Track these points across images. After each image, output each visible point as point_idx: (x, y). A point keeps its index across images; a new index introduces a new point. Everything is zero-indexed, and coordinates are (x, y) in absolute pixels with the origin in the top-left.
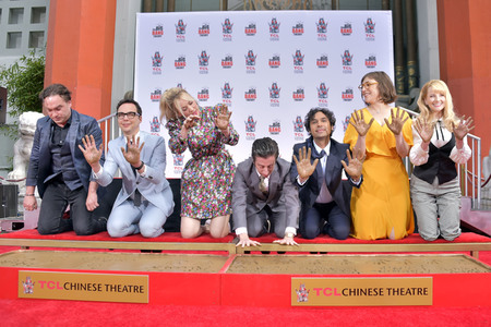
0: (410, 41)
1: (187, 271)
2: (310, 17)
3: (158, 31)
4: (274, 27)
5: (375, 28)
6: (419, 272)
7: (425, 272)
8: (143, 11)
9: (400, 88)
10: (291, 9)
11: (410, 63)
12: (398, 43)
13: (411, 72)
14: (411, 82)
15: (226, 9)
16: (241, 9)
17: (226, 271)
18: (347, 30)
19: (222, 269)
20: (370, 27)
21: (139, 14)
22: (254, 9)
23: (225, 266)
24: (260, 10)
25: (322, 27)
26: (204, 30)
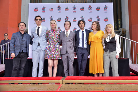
0: (119, 12)
1: (46, 90)
2: (86, 5)
3: (36, 10)
4: (75, 8)
5: (108, 8)
6: (124, 90)
7: (126, 90)
8: (31, 3)
9: (116, 28)
10: (80, 2)
11: (119, 20)
12: (115, 13)
13: (119, 22)
14: (119, 26)
15: (58, 2)
16: (63, 2)
17: (59, 90)
18: (98, 9)
19: (58, 89)
20: (106, 8)
21: (30, 4)
22: (68, 3)
23: (59, 88)
24: (70, 3)
25: (90, 8)
26: (51, 9)
